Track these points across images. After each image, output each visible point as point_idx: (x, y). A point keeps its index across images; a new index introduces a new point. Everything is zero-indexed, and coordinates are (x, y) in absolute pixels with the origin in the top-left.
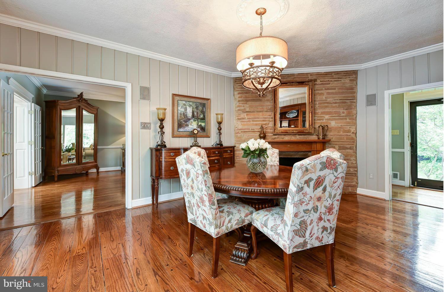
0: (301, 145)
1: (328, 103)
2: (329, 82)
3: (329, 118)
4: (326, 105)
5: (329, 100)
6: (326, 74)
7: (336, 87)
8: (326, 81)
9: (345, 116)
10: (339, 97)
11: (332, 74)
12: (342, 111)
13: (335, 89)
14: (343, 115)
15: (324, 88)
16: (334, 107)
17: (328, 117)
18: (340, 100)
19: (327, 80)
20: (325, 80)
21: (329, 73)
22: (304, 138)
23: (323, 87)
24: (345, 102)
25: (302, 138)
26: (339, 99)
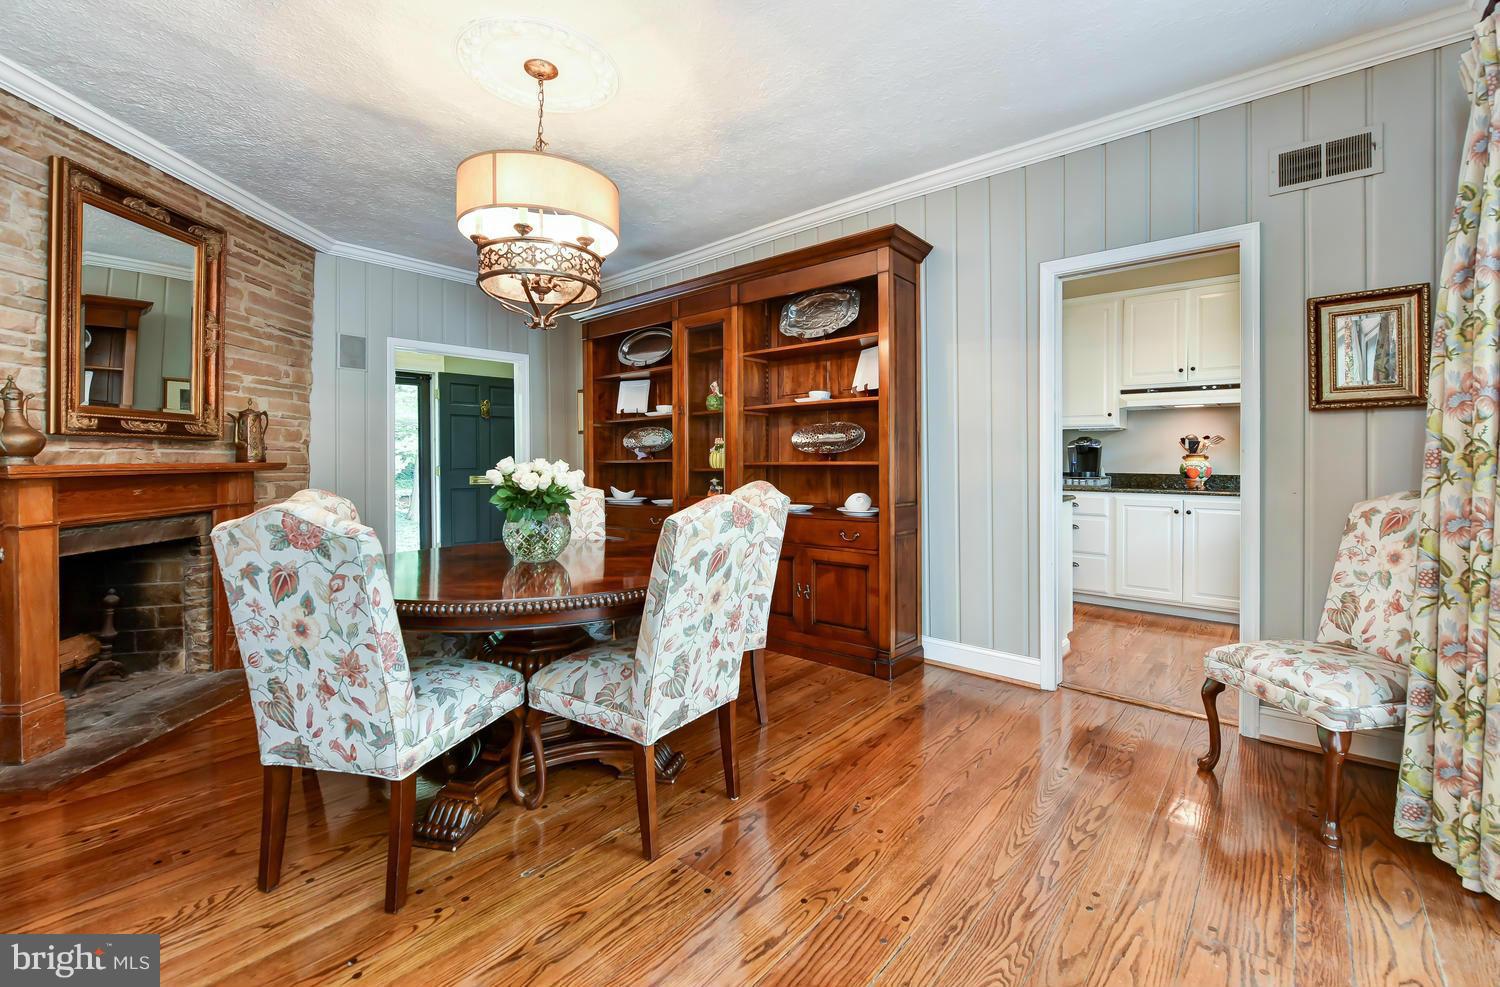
0: (180, 487)
1: (249, 330)
2: (259, 258)
3: (253, 385)
4: (246, 335)
5: (254, 320)
6: (251, 226)
7: (274, 282)
8: (249, 250)
9: (291, 387)
10: (278, 318)
11: (263, 233)
12: (283, 368)
13: (268, 288)
14: (285, 381)
15: (243, 274)
16: (265, 350)
17: (251, 382)
18: (281, 330)
19: (253, 248)
20: (249, 246)
21: (257, 225)
22: (180, 458)
23: (244, 270)
24: (290, 339)
25: (174, 459)
26: (278, 326)
